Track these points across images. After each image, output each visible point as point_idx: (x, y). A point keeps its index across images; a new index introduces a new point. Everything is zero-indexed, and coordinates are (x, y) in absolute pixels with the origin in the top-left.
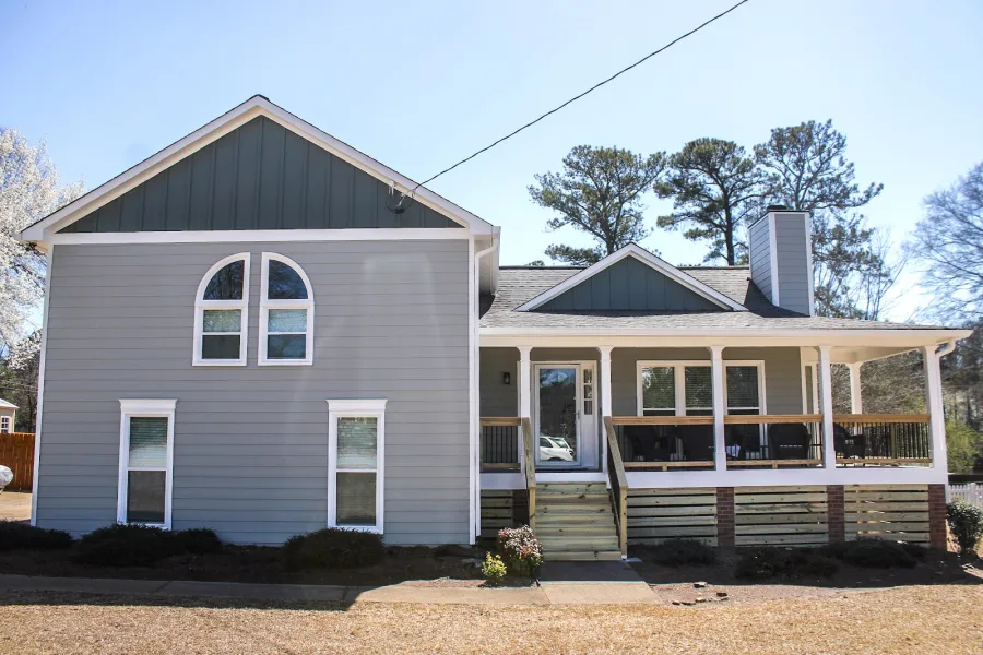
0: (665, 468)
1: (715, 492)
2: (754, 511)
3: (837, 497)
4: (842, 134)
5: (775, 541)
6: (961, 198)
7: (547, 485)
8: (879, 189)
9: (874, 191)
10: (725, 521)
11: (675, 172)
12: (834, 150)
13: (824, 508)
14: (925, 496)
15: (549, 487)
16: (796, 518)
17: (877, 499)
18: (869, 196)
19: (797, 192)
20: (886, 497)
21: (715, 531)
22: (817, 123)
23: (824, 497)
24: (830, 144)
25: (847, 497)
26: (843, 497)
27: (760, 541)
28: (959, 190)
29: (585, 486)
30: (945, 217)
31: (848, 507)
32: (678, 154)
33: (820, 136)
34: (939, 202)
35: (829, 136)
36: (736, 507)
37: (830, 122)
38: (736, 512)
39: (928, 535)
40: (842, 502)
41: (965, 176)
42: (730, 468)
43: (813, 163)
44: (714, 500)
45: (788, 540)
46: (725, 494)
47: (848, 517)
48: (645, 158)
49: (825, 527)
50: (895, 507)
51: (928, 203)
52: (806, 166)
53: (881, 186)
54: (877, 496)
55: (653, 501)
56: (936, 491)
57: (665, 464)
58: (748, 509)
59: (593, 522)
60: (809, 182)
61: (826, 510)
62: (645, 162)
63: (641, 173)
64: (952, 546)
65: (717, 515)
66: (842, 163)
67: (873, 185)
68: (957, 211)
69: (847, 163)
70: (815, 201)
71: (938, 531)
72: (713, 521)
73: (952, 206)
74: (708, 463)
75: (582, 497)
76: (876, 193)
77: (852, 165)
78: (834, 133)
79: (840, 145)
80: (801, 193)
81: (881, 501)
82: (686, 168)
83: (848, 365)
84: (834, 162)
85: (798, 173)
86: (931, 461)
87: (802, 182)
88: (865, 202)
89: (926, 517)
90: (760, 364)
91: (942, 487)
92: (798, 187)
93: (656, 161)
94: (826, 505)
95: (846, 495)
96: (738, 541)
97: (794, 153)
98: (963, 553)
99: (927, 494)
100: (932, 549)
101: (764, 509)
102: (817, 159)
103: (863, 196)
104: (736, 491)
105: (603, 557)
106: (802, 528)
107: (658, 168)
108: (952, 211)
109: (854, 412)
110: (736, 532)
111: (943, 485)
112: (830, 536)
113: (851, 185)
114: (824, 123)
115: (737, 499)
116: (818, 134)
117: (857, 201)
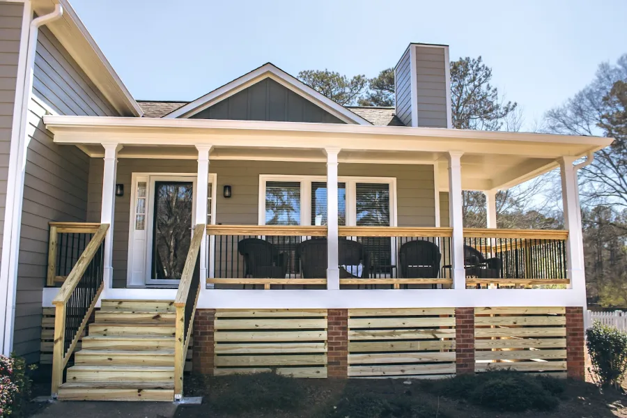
0: (268, 286)
1: (326, 314)
2: (371, 338)
3: (467, 322)
4: (489, 67)
5: (394, 372)
6: (569, 113)
7: (120, 302)
8: (514, 106)
9: (511, 107)
10: (337, 349)
11: (373, 92)
12: (483, 79)
13: (452, 333)
14: (562, 321)
15: (124, 305)
16: (419, 345)
17: (511, 323)
18: (507, 111)
19: (458, 107)
20: (521, 321)
21: (324, 359)
22: (471, 59)
23: (452, 322)
24: (481, 74)
25: (478, 321)
26: (473, 322)
27: (377, 372)
28: (569, 106)
29: (166, 305)
30: (559, 126)
31: (478, 333)
32: (375, 78)
33: (474, 68)
34: (555, 115)
35: (480, 69)
36: (350, 332)
37: (480, 58)
38: (349, 338)
39: (565, 363)
40: (473, 326)
41: (573, 98)
42: (343, 287)
43: (468, 89)
44: (323, 323)
45: (409, 370)
46: (338, 317)
47: (478, 344)
48: (349, 78)
49: (452, 356)
50: (531, 332)
51: (547, 117)
52: (464, 90)
53: (516, 104)
54: (511, 321)
55: (251, 324)
56: (573, 314)
57: (268, 281)
58: (364, 335)
59: (158, 348)
60: (466, 101)
61: (454, 336)
62: (350, 81)
63: (347, 90)
64: (591, 375)
65: (329, 342)
66: (489, 88)
67: (510, 103)
68: (567, 122)
69: (492, 89)
70: (470, 114)
71: (575, 359)
72: (323, 348)
73: (564, 118)
74: (319, 281)
75: (157, 317)
76: (512, 109)
77: (496, 90)
78: (483, 66)
79: (487, 76)
80: (461, 108)
81: (515, 326)
82: (380, 89)
83: (485, 192)
84: (484, 86)
85: (459, 95)
86: (568, 281)
87: (461, 101)
88: (504, 115)
89: (563, 343)
90: (392, 182)
91: (580, 310)
92: (458, 104)
93: (358, 82)
94: (454, 330)
95: (476, 319)
96: (351, 372)
97: (456, 81)
98: (605, 385)
99: (564, 318)
100: (570, 379)
101: (382, 335)
102: (471, 85)
103: (503, 111)
104: (349, 314)
105: (149, 395)
106: (426, 357)
107: (359, 86)
108: (564, 122)
109: (489, 226)
110: (349, 362)
111: (582, 308)
112: (458, 366)
113: (495, 104)
114: (476, 59)
115: (352, 323)
116: (472, 66)
117: (499, 115)
